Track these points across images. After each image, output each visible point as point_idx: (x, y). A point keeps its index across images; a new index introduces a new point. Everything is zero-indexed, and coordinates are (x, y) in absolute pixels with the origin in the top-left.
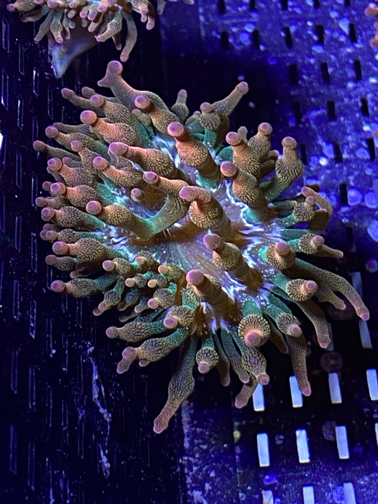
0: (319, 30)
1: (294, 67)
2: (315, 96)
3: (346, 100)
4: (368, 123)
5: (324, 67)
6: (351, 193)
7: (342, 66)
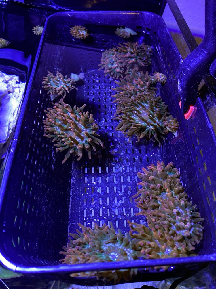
0: (105, 99)
1: (100, 105)
2: (103, 110)
3: (108, 112)
4: (112, 116)
5: (105, 105)
6: (107, 127)
7: (109, 106)
